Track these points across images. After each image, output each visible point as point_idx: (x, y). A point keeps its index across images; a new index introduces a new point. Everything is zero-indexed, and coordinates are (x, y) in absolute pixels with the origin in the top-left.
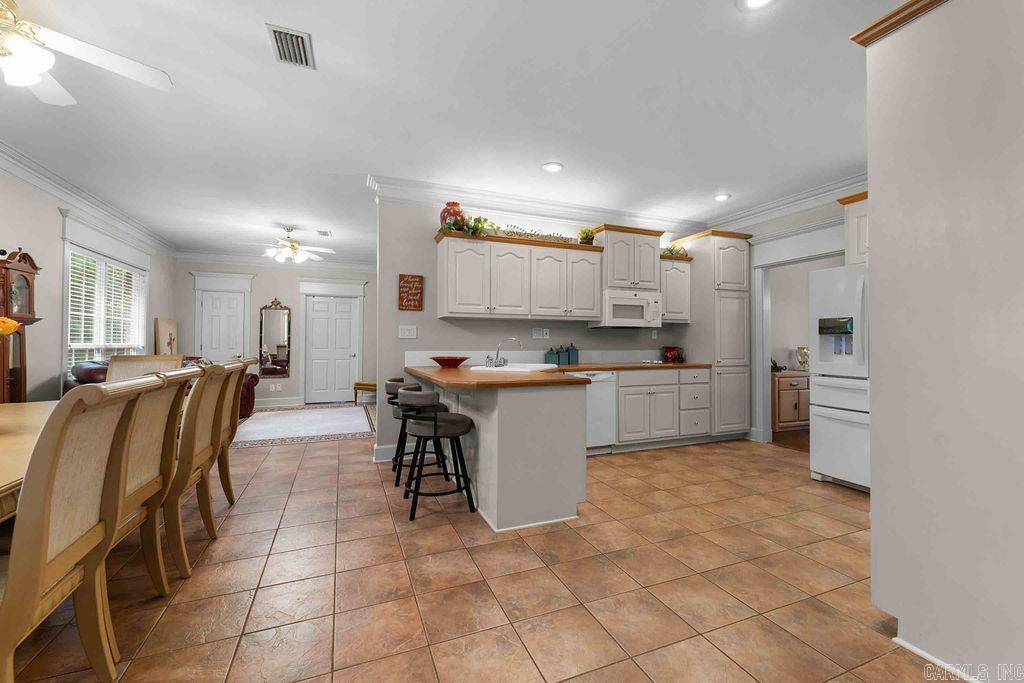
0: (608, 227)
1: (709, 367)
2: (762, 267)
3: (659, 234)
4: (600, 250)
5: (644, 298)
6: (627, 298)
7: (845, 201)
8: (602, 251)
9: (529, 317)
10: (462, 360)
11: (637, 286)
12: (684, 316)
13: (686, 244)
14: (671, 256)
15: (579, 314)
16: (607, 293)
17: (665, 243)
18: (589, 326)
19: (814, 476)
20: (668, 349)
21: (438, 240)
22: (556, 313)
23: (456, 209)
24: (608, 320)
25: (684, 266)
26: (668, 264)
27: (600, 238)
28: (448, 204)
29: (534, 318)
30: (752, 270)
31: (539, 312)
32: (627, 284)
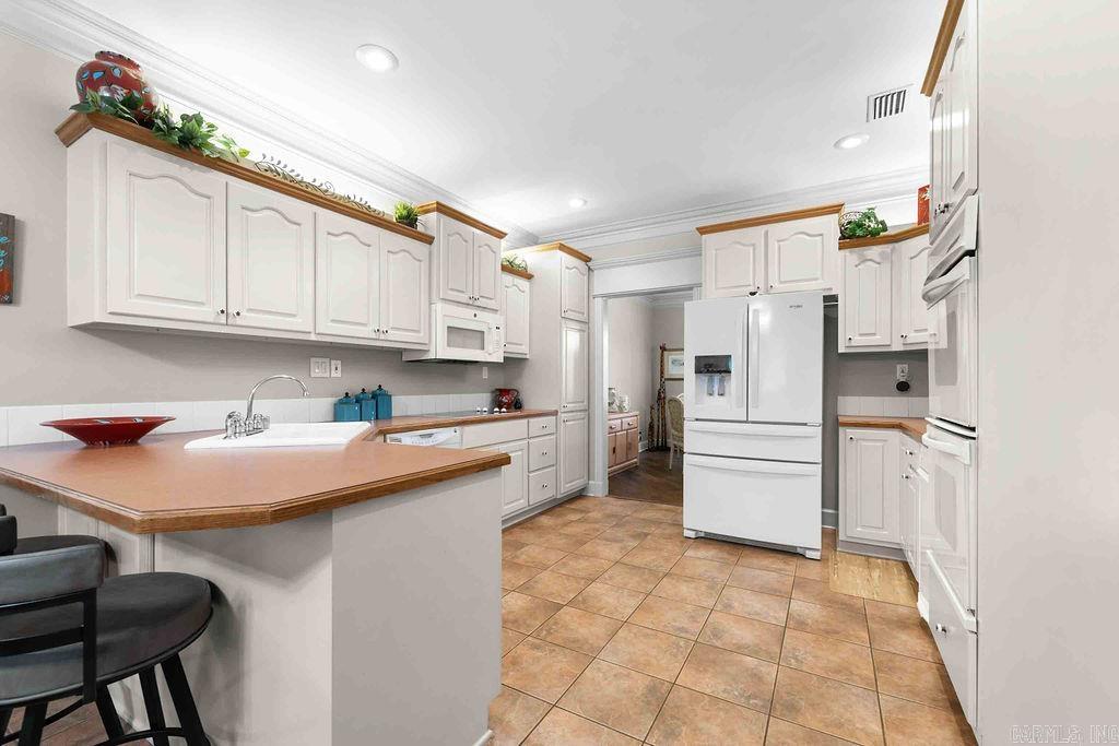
0: (442, 209)
1: (555, 413)
2: (603, 296)
3: (500, 235)
4: (428, 240)
5: (484, 321)
6: (465, 318)
7: (703, 231)
8: (430, 243)
9: (313, 337)
10: (148, 425)
11: (478, 303)
12: (522, 349)
13: (528, 257)
14: (509, 268)
15: (397, 338)
16: (439, 307)
17: (505, 250)
18: (404, 359)
19: (687, 533)
20: (503, 392)
21: (68, 134)
22: (362, 333)
23: (132, 73)
24: (441, 350)
25: (523, 283)
26: (509, 279)
27: (429, 222)
28: (102, 55)
29: (320, 339)
30: (591, 298)
31: (330, 329)
32: (464, 298)
